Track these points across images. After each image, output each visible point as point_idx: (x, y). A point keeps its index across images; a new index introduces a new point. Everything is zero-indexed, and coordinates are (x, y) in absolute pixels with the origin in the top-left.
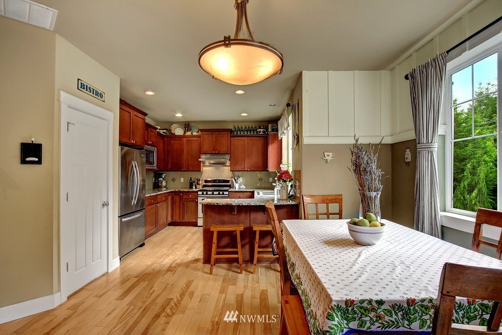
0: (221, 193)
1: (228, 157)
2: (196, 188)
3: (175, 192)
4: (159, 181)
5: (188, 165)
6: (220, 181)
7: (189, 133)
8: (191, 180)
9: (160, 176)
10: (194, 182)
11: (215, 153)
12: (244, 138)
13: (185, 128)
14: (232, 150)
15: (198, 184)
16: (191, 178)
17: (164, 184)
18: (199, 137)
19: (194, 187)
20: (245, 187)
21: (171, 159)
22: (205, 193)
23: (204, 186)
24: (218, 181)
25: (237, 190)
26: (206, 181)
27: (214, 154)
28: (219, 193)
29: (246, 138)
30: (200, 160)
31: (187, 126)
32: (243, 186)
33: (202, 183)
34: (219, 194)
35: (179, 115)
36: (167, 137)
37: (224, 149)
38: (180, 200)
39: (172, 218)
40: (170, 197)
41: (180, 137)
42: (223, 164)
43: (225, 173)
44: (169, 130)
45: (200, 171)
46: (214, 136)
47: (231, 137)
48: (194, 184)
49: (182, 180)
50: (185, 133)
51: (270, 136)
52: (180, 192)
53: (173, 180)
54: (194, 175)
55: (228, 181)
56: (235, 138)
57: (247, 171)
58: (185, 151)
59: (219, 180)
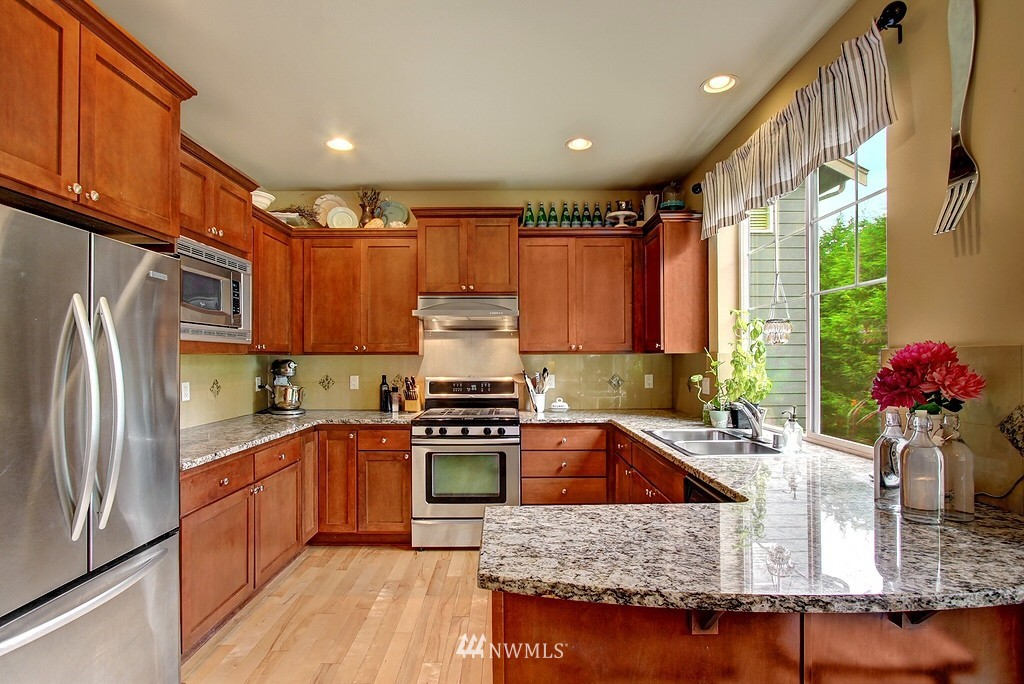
0: (494, 430)
1: (512, 304)
2: (401, 409)
3: (328, 429)
4: (274, 387)
5: (375, 333)
6: (481, 387)
7: (376, 224)
8: (384, 383)
9: (277, 368)
10: (395, 389)
11: (468, 292)
12: (564, 241)
13: (363, 207)
14: (525, 283)
15: (409, 397)
16: (384, 377)
17: (292, 396)
18: (411, 235)
19: (395, 407)
20: (566, 406)
21: (316, 310)
22: (436, 430)
23: (429, 404)
24: (474, 387)
25: (541, 417)
26: (435, 387)
27: (463, 293)
28: (487, 432)
29: (573, 240)
30: (414, 313)
31: (369, 200)
32: (561, 404)
33: (423, 392)
34: (487, 434)
35: (340, 144)
36: (303, 235)
37: (498, 278)
38: (348, 455)
39: (321, 520)
40: (311, 449)
41: (346, 235)
42: (490, 329)
43: (498, 360)
44: (309, 215)
45: (417, 353)
46: (463, 235)
47: (520, 236)
48: (395, 396)
49: (355, 382)
50: (362, 223)
51: (667, 228)
52: (347, 427)
53: (326, 383)
54: (394, 368)
55: (510, 387)
56: (535, 241)
57: (577, 351)
58: (364, 287)
59: (478, 384)
